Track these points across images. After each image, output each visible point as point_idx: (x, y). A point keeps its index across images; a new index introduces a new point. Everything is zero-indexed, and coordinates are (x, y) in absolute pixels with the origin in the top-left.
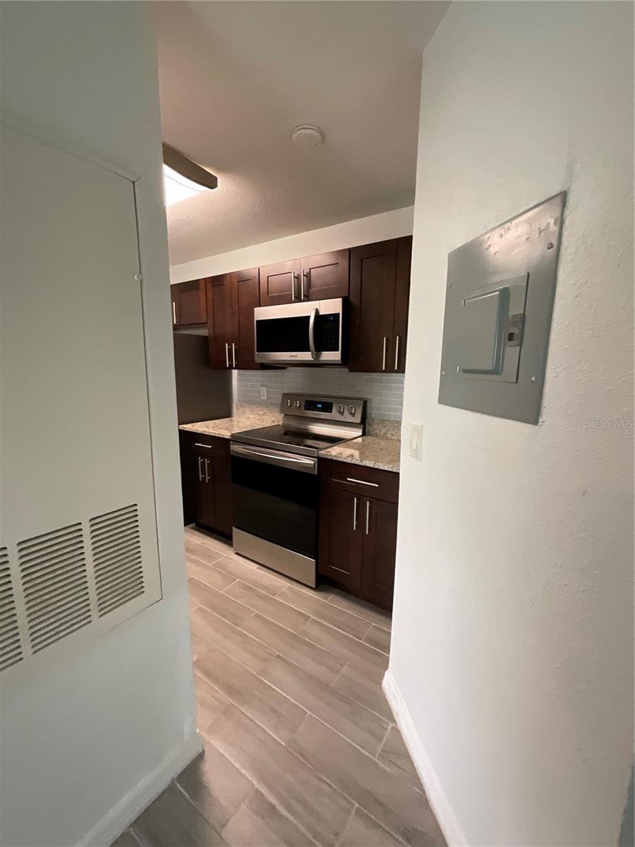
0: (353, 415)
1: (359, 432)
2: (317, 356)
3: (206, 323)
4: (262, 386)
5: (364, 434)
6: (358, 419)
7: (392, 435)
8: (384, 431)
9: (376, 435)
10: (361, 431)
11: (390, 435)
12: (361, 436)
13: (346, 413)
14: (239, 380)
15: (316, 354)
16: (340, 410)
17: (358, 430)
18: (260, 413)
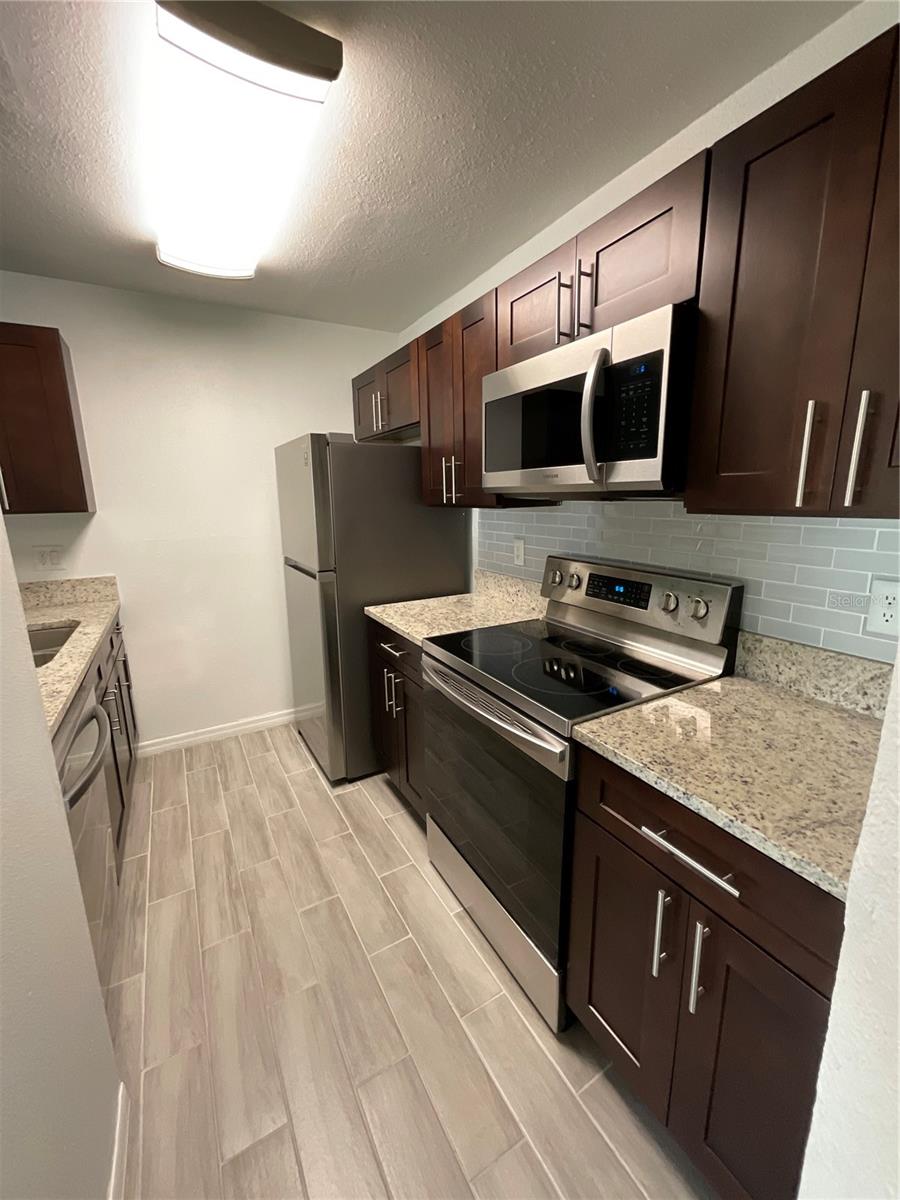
0: (701, 620)
1: (712, 666)
2: (602, 475)
3: (419, 422)
4: (518, 538)
5: (729, 671)
6: (713, 632)
7: (817, 688)
8: (791, 674)
9: (766, 682)
10: (721, 663)
11: (811, 691)
12: (720, 676)
13: (682, 612)
14: (482, 525)
15: (600, 468)
16: (667, 603)
17: (711, 659)
18: (510, 589)
